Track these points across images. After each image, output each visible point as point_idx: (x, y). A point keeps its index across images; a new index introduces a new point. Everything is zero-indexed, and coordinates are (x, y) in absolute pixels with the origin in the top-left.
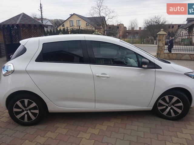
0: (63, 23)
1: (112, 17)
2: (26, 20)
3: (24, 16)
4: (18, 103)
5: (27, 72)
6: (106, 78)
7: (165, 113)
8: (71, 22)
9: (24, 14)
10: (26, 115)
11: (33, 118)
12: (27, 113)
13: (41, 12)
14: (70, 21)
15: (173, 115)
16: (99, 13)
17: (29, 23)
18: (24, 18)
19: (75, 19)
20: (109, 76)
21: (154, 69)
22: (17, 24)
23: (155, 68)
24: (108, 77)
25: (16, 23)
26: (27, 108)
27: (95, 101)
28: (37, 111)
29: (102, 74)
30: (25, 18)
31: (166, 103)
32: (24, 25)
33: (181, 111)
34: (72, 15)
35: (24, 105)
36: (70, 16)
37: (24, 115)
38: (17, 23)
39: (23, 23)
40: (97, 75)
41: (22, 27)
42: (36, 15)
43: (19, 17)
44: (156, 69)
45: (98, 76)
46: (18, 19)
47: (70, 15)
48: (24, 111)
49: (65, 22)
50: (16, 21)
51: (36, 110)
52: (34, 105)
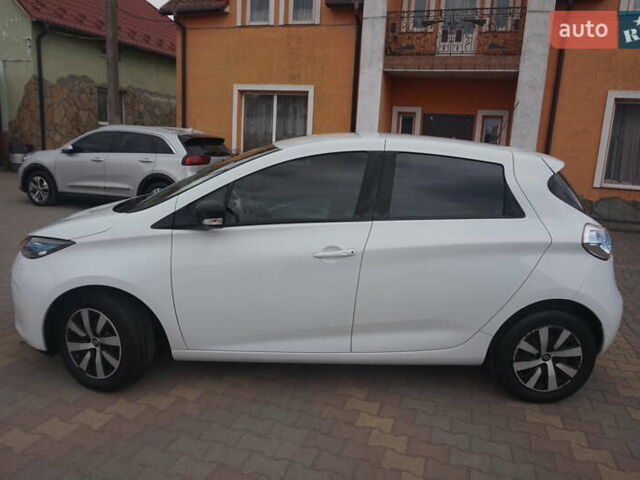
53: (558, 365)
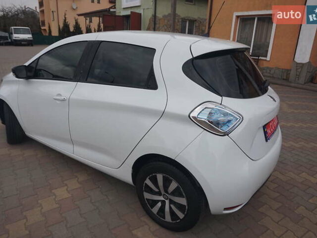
53: (172, 206)
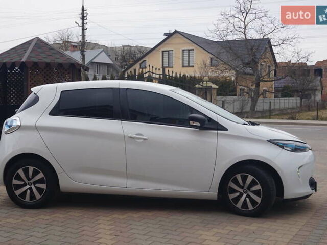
0: (144, 59)
1: (280, 42)
2: (43, 54)
3: (39, 44)
4: (20, 172)
5: (36, 128)
6: (142, 140)
7: (239, 205)
8: (166, 55)
9: (38, 39)
10: (29, 191)
11: (38, 196)
12: (30, 189)
13: (83, 29)
14: (163, 51)
15: (251, 207)
16: (242, 30)
17: (48, 60)
18: (39, 50)
19: (177, 47)
20: (147, 138)
21: (216, 131)
22: (23, 62)
23: (217, 129)
24: (145, 139)
25: (21, 59)
26: (32, 181)
27: (127, 176)
28: (44, 186)
29: (137, 135)
30: (39, 48)
31: (238, 186)
32: (36, 65)
33: (260, 199)
34: (169, 36)
35: (27, 176)
36: (166, 37)
37: (26, 190)
38: (24, 60)
39: (35, 60)
40: (130, 135)
41: (30, 68)
42: (68, 36)
43: (28, 48)
44: (218, 131)
45: (131, 137)
46: (25, 51)
47: (165, 34)
48: (26, 185)
49: (150, 55)
50: (21, 56)
51: (43, 183)
52: (41, 175)
